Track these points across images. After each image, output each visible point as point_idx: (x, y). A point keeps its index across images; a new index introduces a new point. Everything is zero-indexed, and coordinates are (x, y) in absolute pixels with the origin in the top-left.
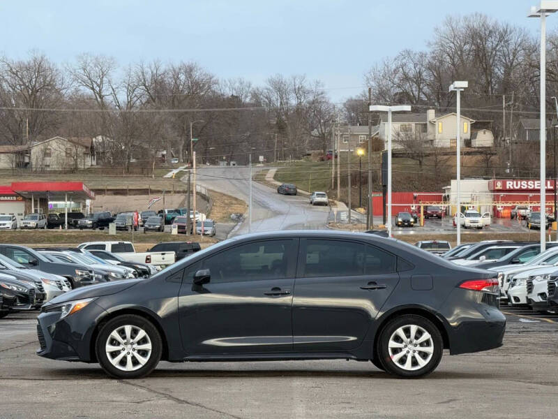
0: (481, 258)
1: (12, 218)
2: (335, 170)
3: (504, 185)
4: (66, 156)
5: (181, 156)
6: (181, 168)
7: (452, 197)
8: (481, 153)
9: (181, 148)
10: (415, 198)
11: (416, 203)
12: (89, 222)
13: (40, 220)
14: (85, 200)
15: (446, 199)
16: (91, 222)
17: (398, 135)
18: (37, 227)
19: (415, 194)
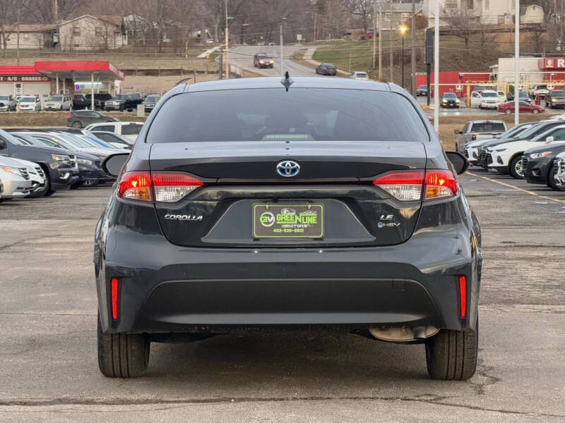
0: (548, 139)
1: (36, 99)
2: (376, 48)
3: (555, 63)
4: (96, 35)
5: (216, 35)
6: (216, 48)
7: (500, 77)
8: (530, 30)
9: (216, 26)
10: (461, 77)
11: (462, 82)
12: (115, 103)
13: (65, 101)
14: (113, 81)
15: (494, 78)
16: (118, 104)
17: (445, 12)
18: (61, 109)
19: (461, 74)
